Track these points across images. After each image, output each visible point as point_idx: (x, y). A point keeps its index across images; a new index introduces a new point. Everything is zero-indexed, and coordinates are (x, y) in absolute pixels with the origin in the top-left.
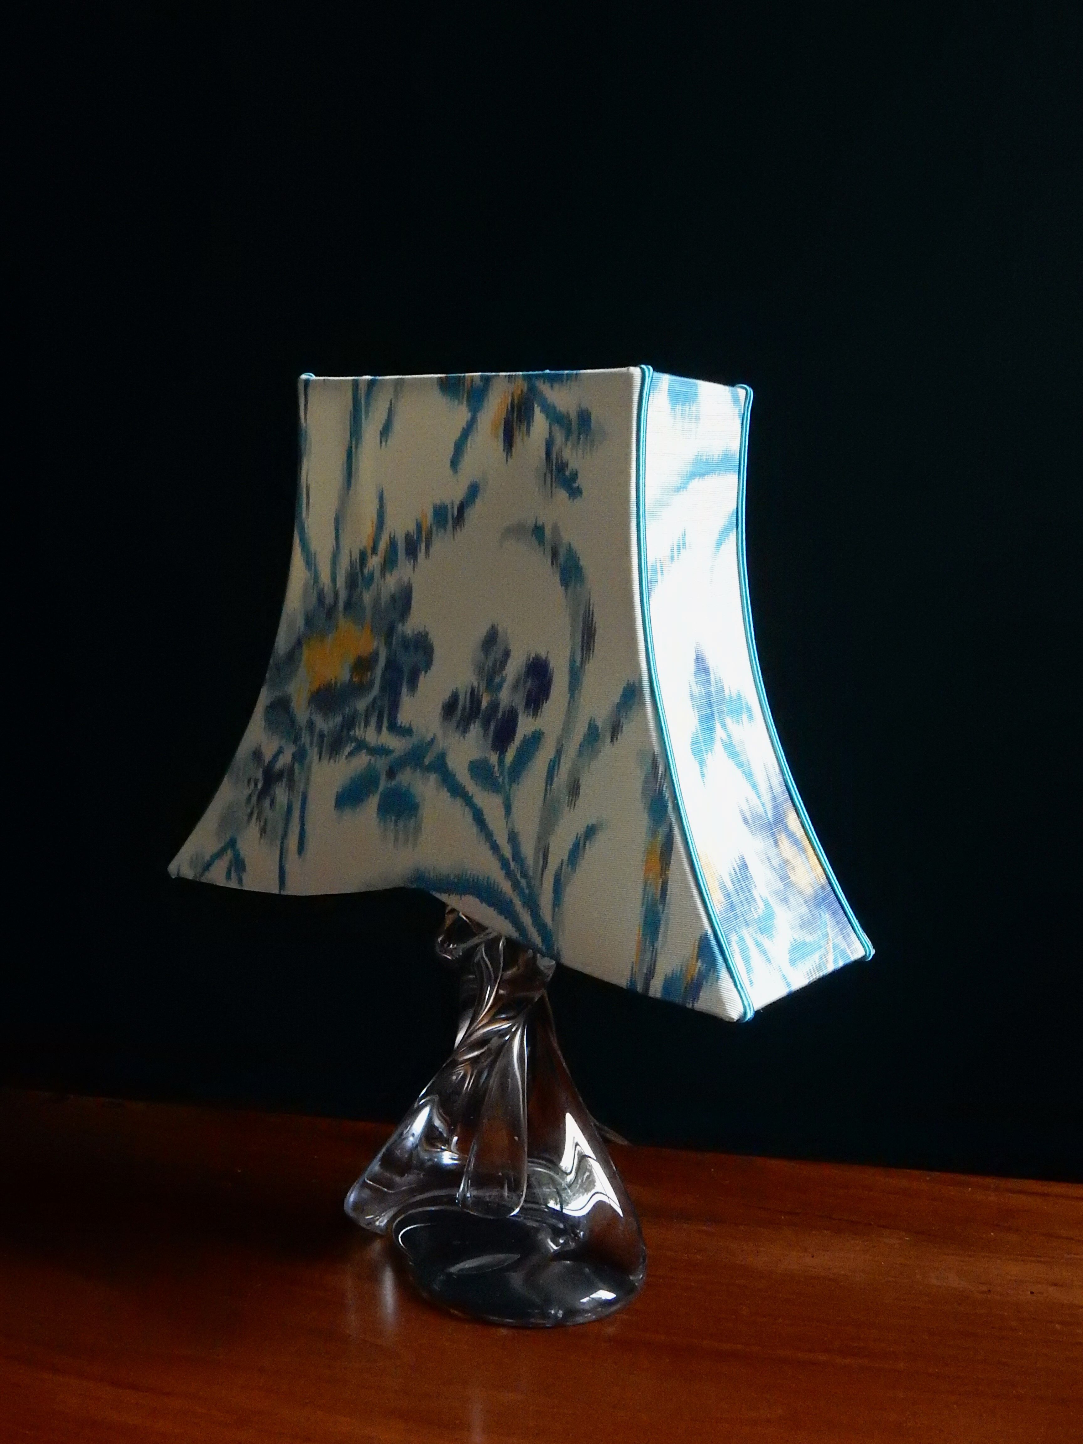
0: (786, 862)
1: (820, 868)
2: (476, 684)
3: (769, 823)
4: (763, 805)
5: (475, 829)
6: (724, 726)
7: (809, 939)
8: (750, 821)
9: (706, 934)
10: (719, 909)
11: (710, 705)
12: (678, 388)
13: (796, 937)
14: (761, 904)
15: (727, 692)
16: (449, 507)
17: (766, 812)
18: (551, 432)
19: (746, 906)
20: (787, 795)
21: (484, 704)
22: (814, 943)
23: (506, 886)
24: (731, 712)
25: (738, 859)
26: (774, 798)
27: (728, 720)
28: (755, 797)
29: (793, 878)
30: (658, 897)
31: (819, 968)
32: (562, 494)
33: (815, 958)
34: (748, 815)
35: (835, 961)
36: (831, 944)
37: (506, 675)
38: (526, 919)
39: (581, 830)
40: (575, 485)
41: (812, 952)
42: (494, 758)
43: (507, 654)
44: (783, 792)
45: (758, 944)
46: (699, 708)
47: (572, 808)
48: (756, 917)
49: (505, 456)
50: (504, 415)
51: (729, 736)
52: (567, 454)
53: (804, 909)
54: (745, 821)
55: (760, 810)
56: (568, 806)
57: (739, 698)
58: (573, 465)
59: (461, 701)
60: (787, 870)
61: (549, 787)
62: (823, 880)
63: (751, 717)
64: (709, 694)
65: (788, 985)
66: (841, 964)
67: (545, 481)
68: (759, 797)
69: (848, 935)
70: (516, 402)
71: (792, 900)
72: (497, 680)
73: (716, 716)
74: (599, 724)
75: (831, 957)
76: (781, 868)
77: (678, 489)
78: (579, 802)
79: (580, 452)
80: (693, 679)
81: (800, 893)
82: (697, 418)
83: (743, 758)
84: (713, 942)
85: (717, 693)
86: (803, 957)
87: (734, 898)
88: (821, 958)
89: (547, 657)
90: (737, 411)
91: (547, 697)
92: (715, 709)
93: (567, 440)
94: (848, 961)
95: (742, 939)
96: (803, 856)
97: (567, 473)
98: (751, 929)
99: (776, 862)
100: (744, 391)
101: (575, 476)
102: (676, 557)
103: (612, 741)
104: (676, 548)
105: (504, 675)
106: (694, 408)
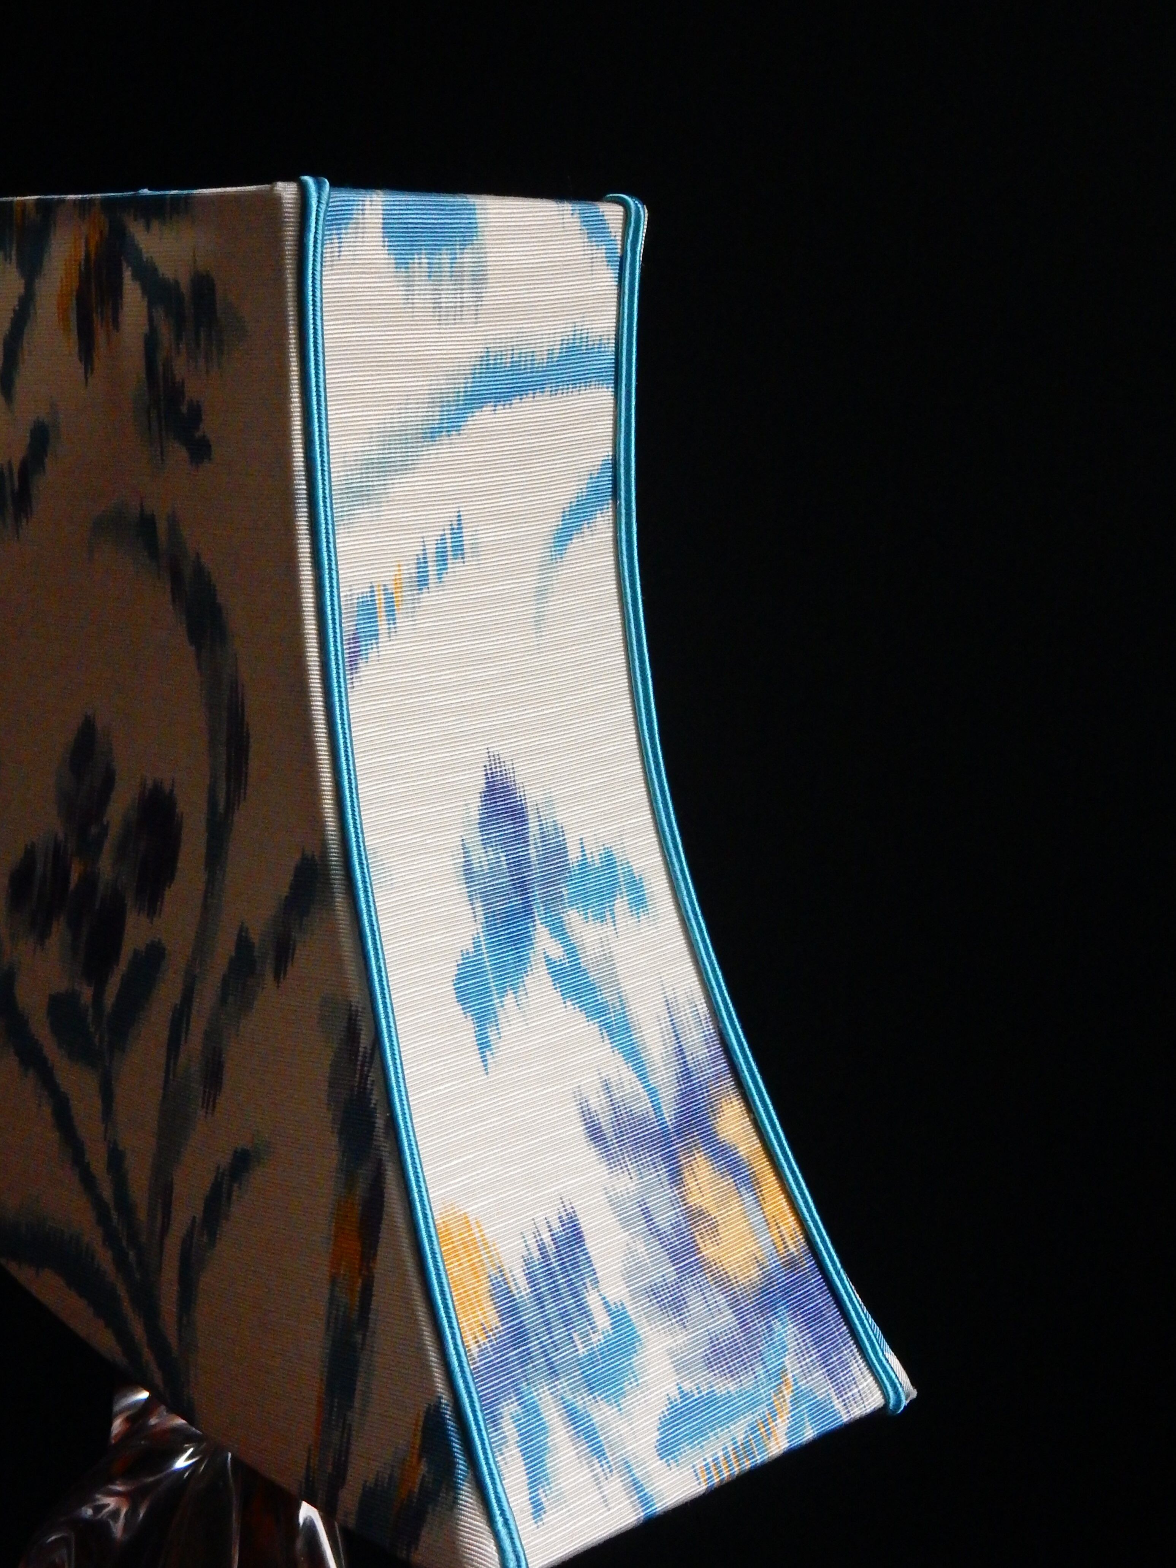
0: (695, 1216)
1: (791, 1219)
2: (61, 836)
3: (664, 1132)
4: (652, 1093)
5: (54, 1136)
6: (559, 930)
7: (724, 1387)
8: (609, 1132)
9: (438, 1406)
10: (479, 1346)
11: (522, 886)
12: (414, 218)
13: (687, 1386)
14: (602, 1321)
15: (573, 855)
16: (6, 473)
17: (657, 1109)
18: (151, 319)
19: (559, 1333)
20: (723, 1065)
21: (74, 877)
22: (739, 1397)
23: (105, 1259)
24: (583, 898)
25: (556, 1225)
26: (686, 1075)
27: (573, 917)
28: (628, 1075)
29: (708, 1250)
30: (355, 1316)
31: (746, 1449)
32: (179, 453)
33: (739, 1430)
34: (605, 1120)
35: (792, 1431)
36: (787, 1393)
37: (108, 822)
38: (138, 1329)
39: (225, 1159)
40: (198, 434)
41: (731, 1418)
42: (87, 993)
43: (109, 780)
44: (714, 1060)
45: (573, 1417)
46: (485, 897)
47: (210, 1111)
48: (582, 1351)
49: (82, 371)
50: (75, 285)
51: (572, 951)
52: (181, 367)
53: (727, 1319)
54: (595, 1134)
55: (644, 1105)
56: (203, 1107)
57: (609, 861)
58: (192, 390)
59: (39, 869)
60: (696, 1234)
61: (172, 1064)
62: (795, 1245)
63: (639, 902)
64: (519, 865)
65: (645, 1500)
66: (809, 1433)
67: (150, 428)
68: (643, 1077)
69: (845, 1365)
70: (93, 256)
71: (695, 1304)
72: (94, 830)
73: (538, 910)
74: (255, 938)
75: (782, 1425)
76: (679, 1233)
77: (432, 434)
78: (221, 1100)
79: (201, 363)
80: (475, 837)
81: (723, 1283)
82: (479, 278)
83: (607, 996)
84: (451, 1425)
85: (544, 859)
86: (699, 1433)
87: (530, 1317)
88: (753, 1429)
89: (172, 791)
90: (601, 253)
91: (171, 878)
92: (537, 893)
93: (179, 337)
94: (829, 1425)
95: (531, 1410)
96: (748, 1197)
97: (184, 409)
98: (563, 1384)
99: (665, 1218)
100: (620, 208)
101: (196, 414)
102: (432, 579)
103: (277, 977)
104: (431, 557)
105: (105, 823)
106: (467, 258)
